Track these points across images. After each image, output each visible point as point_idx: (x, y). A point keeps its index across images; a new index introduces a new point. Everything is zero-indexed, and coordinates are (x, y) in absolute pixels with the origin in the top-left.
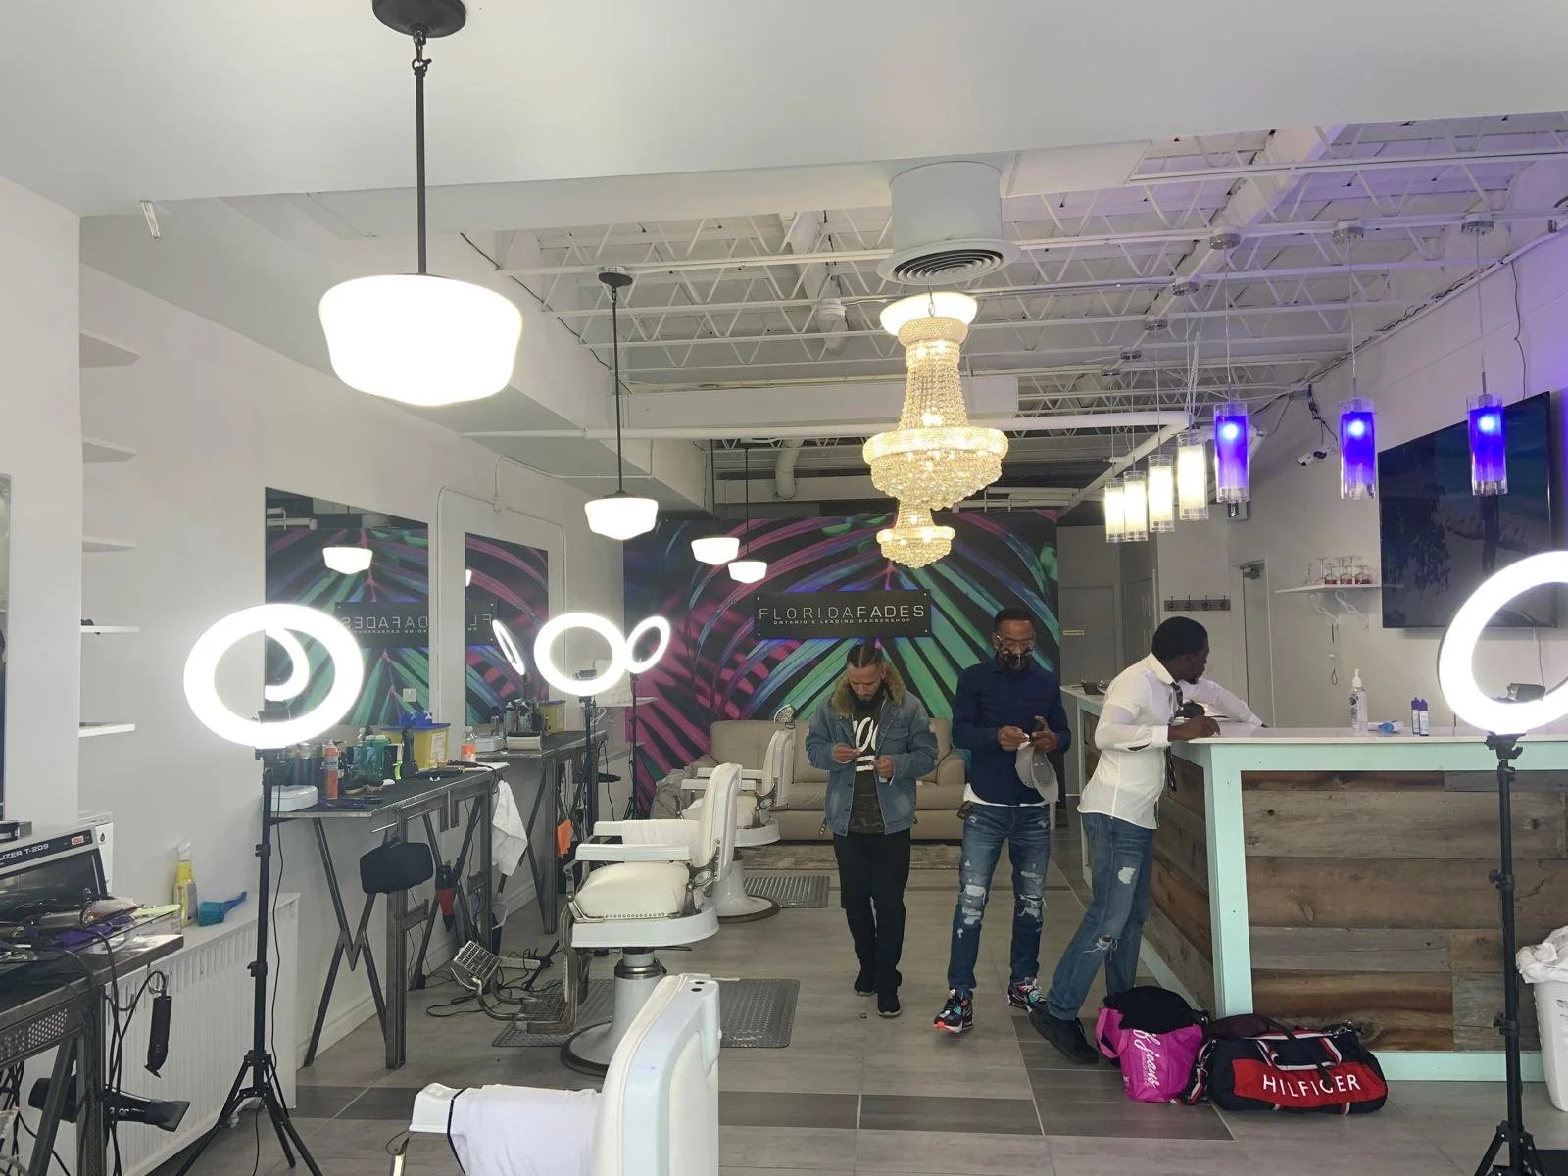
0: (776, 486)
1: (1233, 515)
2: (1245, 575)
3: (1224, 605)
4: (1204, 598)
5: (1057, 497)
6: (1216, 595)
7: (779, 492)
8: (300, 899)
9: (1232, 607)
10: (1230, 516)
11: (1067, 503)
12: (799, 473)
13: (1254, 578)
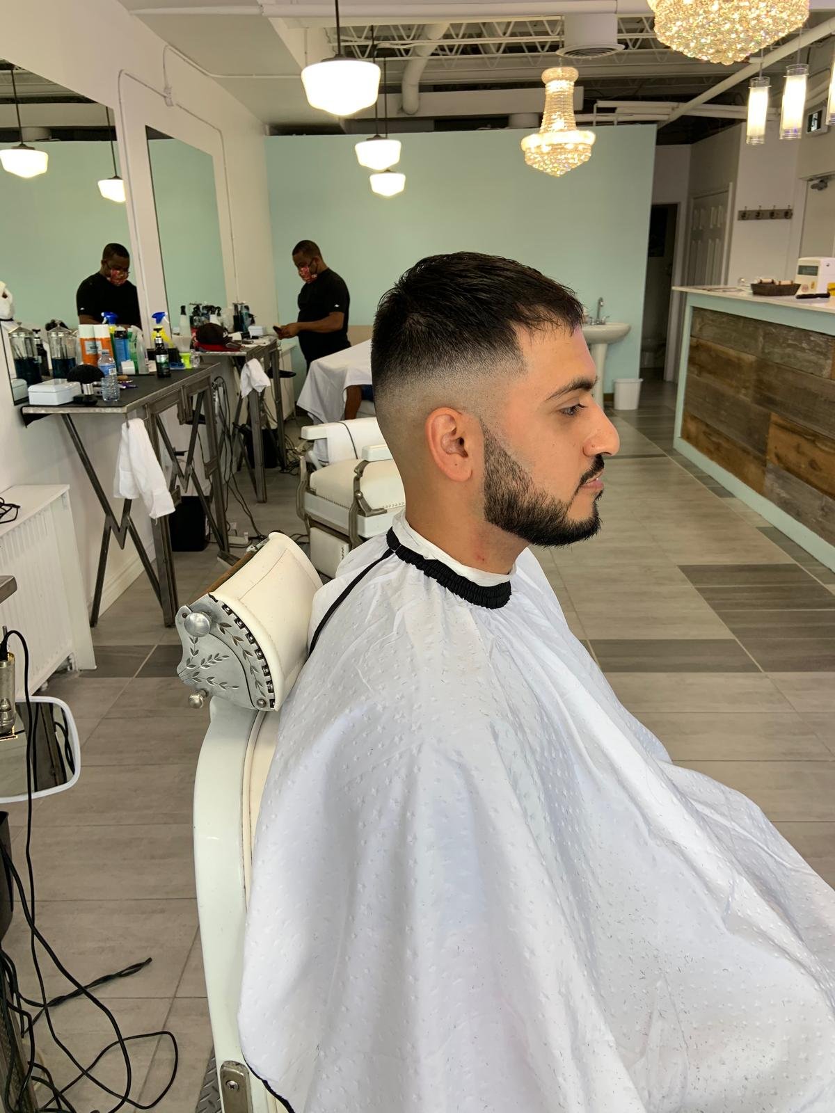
0: (401, 100)
1: (814, 128)
2: (813, 187)
3: (787, 214)
4: (772, 208)
5: (658, 111)
6: (782, 206)
7: (405, 107)
8: (69, 490)
9: (794, 217)
10: (809, 130)
11: (665, 118)
12: (423, 88)
13: (821, 189)
